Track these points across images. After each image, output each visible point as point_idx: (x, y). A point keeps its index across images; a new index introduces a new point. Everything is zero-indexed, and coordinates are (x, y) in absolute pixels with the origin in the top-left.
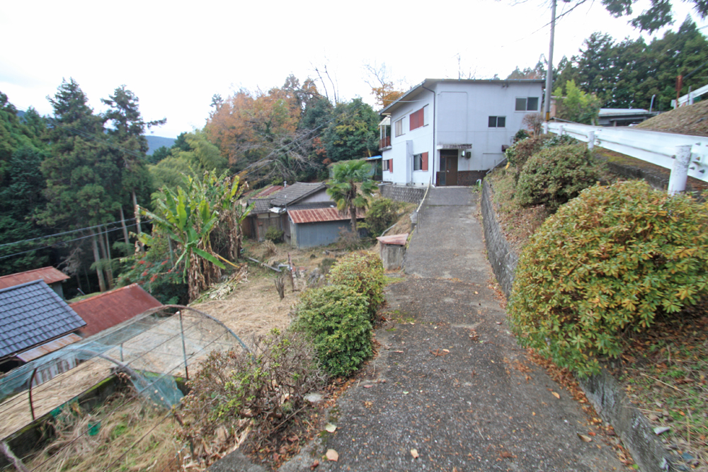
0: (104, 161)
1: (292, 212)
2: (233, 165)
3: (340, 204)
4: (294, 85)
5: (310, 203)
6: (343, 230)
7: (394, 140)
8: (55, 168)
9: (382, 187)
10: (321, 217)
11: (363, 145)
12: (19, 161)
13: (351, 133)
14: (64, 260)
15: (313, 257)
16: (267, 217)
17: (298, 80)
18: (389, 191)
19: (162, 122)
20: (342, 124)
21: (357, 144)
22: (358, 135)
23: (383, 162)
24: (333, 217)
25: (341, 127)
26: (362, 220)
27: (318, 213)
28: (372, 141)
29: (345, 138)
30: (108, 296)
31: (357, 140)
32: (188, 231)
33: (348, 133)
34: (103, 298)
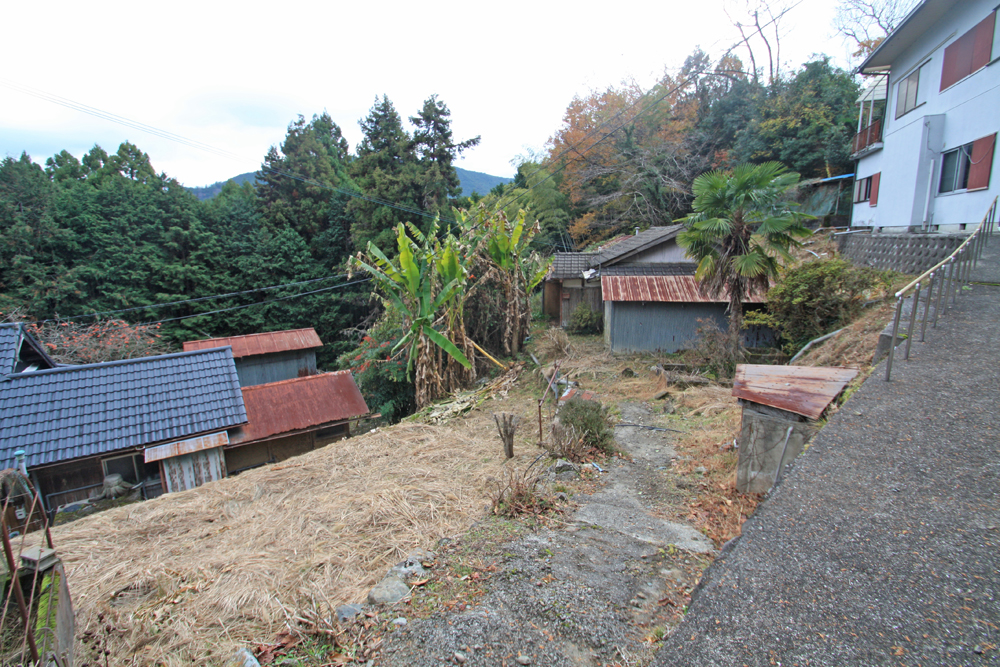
0: (404, 199)
1: (609, 279)
2: (576, 205)
3: (703, 266)
4: (700, 70)
5: (652, 264)
6: (709, 324)
7: (891, 126)
8: (361, 209)
9: (845, 238)
10: (664, 293)
11: (816, 155)
12: (337, 202)
13: (792, 134)
14: (363, 321)
15: (628, 373)
16: (579, 286)
17: (708, 58)
18: (860, 247)
19: (474, 142)
20: (774, 116)
21: (803, 155)
22: (806, 137)
23: (857, 185)
24: (692, 294)
25: (771, 122)
26: (760, 307)
27: (662, 286)
28: (838, 143)
29: (776, 145)
30: (305, 383)
31: (804, 147)
32: (421, 298)
33: (785, 133)
34: (296, 384)
